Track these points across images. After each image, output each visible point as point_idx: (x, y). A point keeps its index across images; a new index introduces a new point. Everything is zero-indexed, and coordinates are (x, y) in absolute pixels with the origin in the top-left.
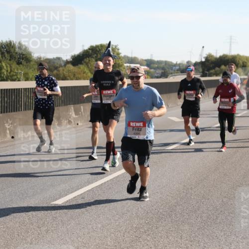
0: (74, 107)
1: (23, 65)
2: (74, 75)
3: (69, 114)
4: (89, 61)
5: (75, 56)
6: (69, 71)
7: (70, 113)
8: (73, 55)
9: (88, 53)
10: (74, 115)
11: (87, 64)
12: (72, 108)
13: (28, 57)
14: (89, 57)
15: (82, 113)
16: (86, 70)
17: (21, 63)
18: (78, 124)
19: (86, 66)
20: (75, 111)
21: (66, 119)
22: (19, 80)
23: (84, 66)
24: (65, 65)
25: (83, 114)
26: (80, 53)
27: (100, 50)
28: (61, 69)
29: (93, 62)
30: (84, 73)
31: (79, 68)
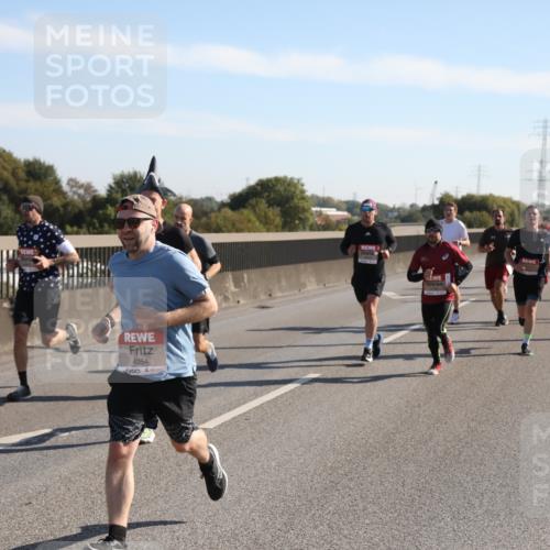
0: (232, 275)
2: (234, 225)
3: (225, 286)
4: (257, 202)
5: (234, 195)
6: (225, 218)
7: (227, 285)
8: (232, 193)
9: (254, 191)
10: (233, 288)
11: (253, 207)
12: (230, 276)
14: (256, 198)
15: (245, 284)
16: (253, 218)
18: (238, 302)
19: (252, 211)
20: (234, 281)
23: (248, 211)
24: (219, 209)
25: (247, 286)
26: (243, 191)
27: (274, 186)
28: (213, 215)
29: (263, 204)
30: (249, 221)
31: (242, 214)
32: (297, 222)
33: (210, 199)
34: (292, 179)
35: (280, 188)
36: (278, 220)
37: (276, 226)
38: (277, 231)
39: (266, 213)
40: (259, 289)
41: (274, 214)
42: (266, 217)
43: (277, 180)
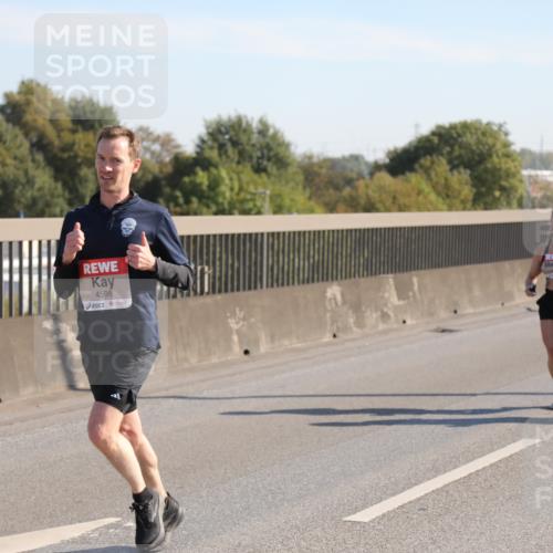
0: (395, 279)
1: (269, 175)
2: (394, 198)
3: (382, 297)
4: (433, 163)
5: (395, 151)
6: (381, 188)
7: (386, 295)
8: (392, 148)
9: (428, 144)
10: (394, 300)
11: (427, 171)
12: (391, 281)
13: (281, 155)
14: (431, 155)
15: (414, 294)
16: (426, 187)
17: (265, 170)
18: (404, 322)
19: (425, 176)
20: (397, 289)
21: (376, 311)
22: (259, 213)
23: (419, 176)
24: (372, 174)
25: (418, 296)
26: (410, 143)
27: (459, 136)
28: (361, 183)
29: (442, 166)
30: (420, 192)
31: (408, 181)
32: (497, 194)
33: (356, 158)
34: (488, 124)
35: (469, 139)
36: (467, 192)
37: (463, 202)
38: (464, 209)
39: (446, 179)
40: (437, 302)
41: (461, 180)
42: (447, 186)
43: (465, 126)
